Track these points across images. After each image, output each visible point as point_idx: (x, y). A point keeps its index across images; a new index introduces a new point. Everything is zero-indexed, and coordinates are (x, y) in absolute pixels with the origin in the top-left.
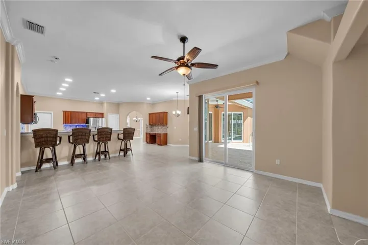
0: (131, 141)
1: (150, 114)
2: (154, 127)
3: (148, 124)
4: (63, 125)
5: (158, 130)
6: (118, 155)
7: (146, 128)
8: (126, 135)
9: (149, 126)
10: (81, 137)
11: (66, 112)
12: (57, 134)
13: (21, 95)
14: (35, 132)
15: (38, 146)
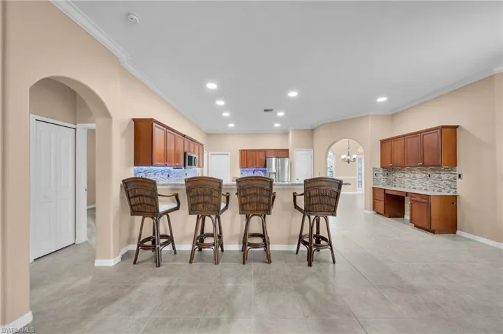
0: (331, 218)
1: (383, 142)
2: (398, 175)
3: (378, 166)
4: (239, 170)
5: (413, 183)
6: (295, 248)
7: (371, 176)
8: (315, 200)
9: (381, 171)
10: (201, 199)
11: (242, 151)
12: (155, 190)
13: (135, 120)
14: (126, 183)
15: (134, 213)
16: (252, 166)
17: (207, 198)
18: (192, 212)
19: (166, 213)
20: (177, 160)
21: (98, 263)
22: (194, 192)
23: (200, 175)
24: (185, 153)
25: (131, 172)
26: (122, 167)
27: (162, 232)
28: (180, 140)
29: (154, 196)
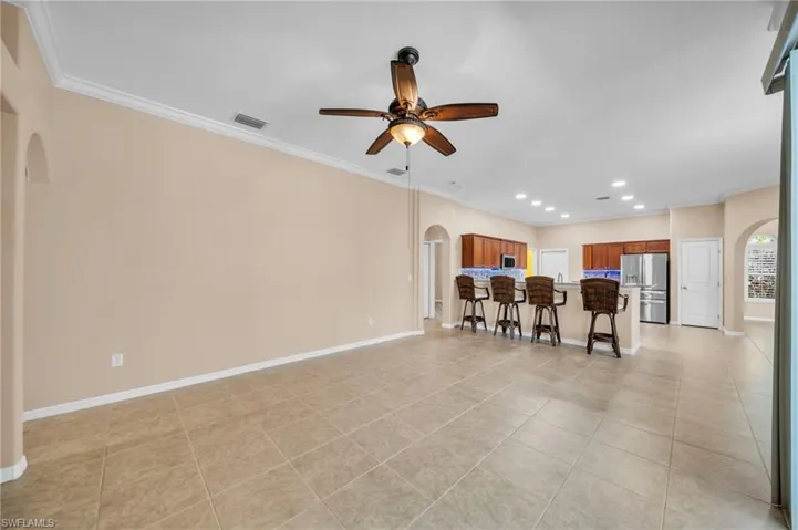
4: (582, 271)
10: (501, 291)
11: (586, 246)
12: (472, 283)
13: (463, 236)
14: (458, 278)
15: (462, 297)
16: (601, 267)
17: (504, 291)
18: (495, 300)
19: (479, 300)
20: (493, 262)
21: (443, 325)
22: (497, 285)
23: (535, 274)
24: (502, 256)
25: (460, 272)
26: (455, 269)
27: (478, 314)
28: (497, 244)
29: (472, 287)
